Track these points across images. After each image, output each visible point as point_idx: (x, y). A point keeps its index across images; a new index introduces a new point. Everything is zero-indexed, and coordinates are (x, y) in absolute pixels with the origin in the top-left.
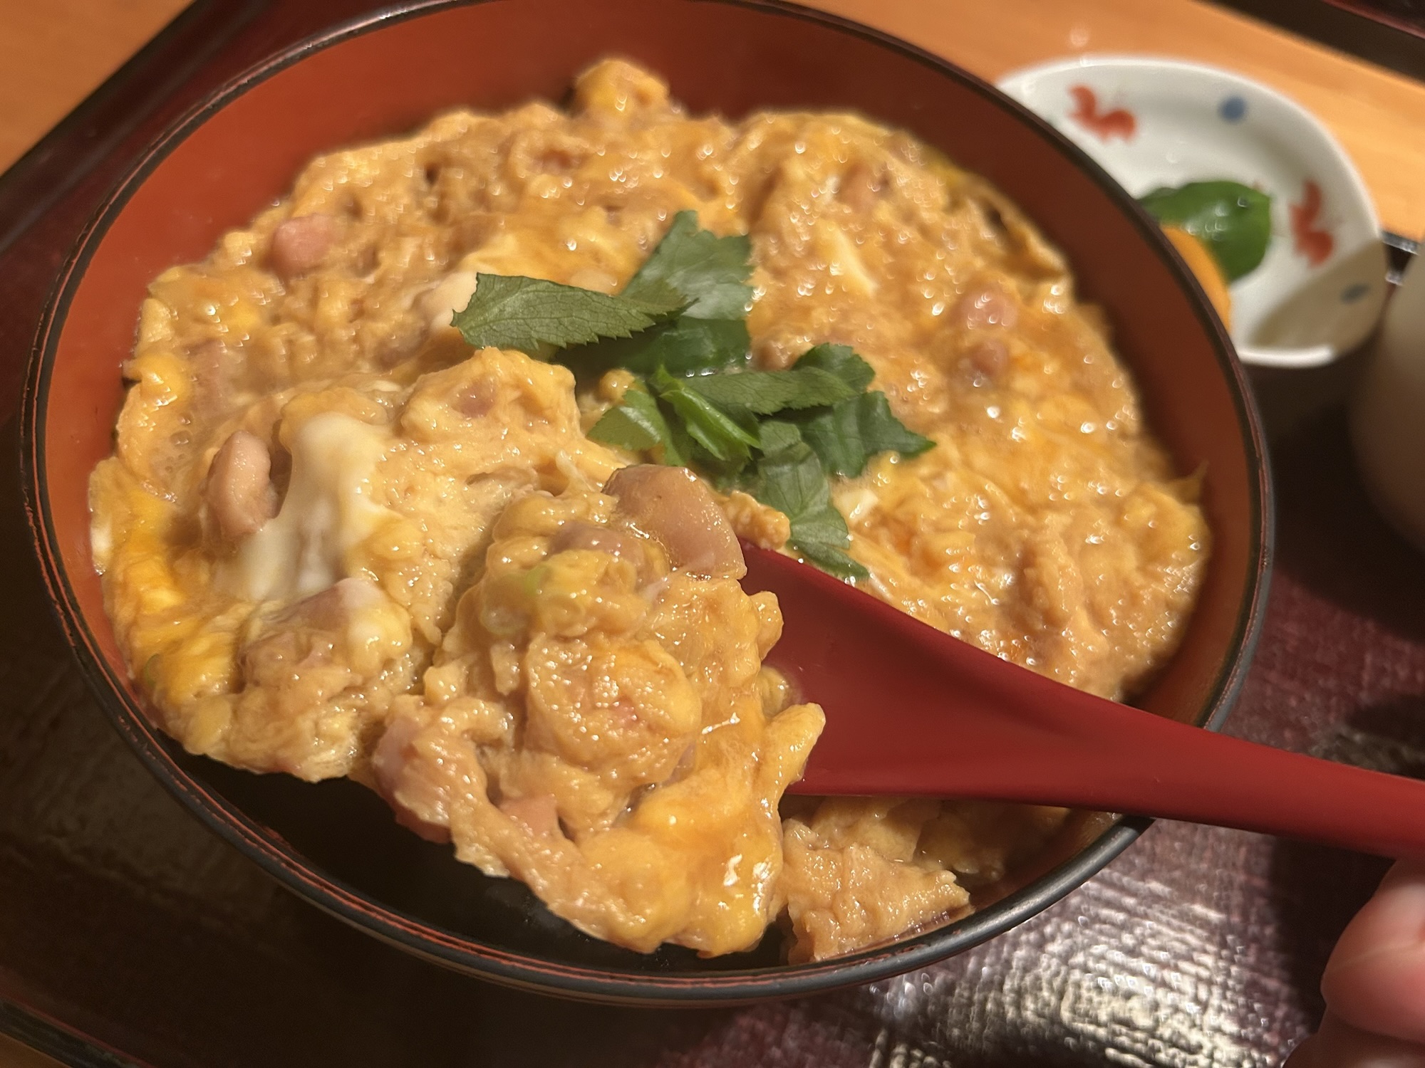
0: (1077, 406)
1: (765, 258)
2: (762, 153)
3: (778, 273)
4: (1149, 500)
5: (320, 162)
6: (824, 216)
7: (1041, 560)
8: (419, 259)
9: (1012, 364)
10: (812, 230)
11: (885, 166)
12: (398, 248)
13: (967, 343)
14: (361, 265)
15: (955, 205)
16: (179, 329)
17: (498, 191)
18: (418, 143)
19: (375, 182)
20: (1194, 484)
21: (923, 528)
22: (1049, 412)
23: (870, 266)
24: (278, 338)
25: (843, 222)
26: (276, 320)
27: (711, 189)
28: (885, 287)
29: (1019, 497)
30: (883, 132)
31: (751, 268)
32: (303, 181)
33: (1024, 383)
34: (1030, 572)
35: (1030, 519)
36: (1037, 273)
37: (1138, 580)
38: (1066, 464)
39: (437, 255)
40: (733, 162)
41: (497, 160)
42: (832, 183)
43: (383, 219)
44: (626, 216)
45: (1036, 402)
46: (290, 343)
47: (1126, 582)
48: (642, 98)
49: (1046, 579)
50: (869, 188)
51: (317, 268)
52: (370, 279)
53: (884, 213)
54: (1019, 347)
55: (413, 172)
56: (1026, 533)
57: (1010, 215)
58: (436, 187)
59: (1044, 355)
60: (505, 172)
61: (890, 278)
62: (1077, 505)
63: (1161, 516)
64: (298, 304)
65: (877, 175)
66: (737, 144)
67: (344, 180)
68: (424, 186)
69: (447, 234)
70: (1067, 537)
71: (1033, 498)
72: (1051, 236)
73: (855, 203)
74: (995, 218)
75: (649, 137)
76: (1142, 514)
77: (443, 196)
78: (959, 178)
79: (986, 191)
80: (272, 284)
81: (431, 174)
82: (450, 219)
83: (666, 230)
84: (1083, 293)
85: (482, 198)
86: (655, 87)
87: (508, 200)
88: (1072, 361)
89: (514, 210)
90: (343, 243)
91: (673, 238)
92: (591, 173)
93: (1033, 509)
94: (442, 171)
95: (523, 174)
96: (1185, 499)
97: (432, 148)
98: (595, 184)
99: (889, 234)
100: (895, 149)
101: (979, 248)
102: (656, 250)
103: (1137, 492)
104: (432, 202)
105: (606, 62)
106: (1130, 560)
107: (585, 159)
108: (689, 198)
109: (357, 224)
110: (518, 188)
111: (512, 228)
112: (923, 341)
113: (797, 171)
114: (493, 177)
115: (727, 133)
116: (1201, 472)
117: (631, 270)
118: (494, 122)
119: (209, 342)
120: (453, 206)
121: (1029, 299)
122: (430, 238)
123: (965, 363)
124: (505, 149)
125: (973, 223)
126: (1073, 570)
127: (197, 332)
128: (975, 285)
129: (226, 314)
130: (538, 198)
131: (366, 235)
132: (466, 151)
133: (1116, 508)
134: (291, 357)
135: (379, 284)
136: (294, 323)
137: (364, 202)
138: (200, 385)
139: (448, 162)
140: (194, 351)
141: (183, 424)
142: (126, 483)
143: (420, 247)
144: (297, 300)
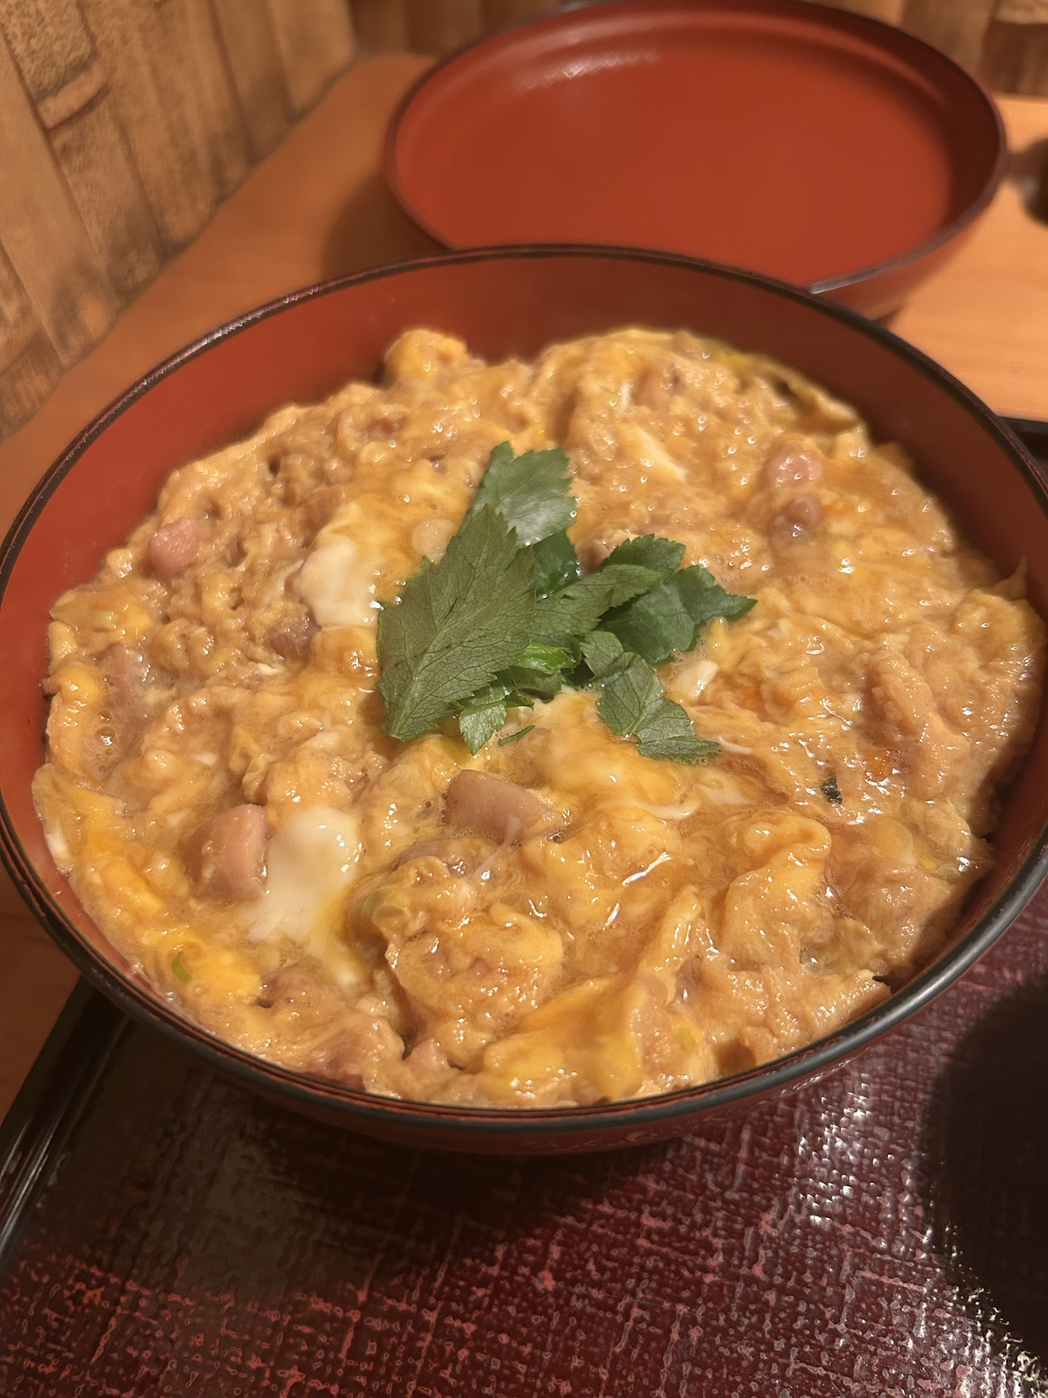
0: (894, 537)
1: (580, 470)
2: (559, 379)
3: (595, 480)
4: (978, 604)
5: (176, 475)
6: (625, 420)
7: (885, 677)
8: (280, 540)
9: (825, 512)
10: (616, 435)
11: (672, 365)
12: (259, 536)
13: (779, 502)
14: (229, 556)
15: (744, 386)
16: (83, 643)
17: (334, 465)
18: (257, 441)
19: (226, 483)
20: (1017, 582)
21: (768, 674)
22: (869, 546)
23: (677, 456)
24: (172, 635)
25: (643, 422)
26: (166, 619)
27: (521, 422)
28: (694, 471)
29: (854, 628)
30: (664, 337)
31: (569, 480)
32: (164, 496)
33: (838, 527)
34: (877, 691)
35: (868, 644)
36: (833, 428)
37: (982, 677)
38: (893, 588)
39: (294, 535)
40: (535, 393)
41: (327, 440)
42: (625, 391)
43: (241, 513)
44: (449, 463)
45: (855, 540)
46: (184, 637)
47: (972, 681)
48: (444, 359)
49: (892, 693)
50: (661, 389)
51: (191, 565)
52: (242, 568)
53: (680, 406)
54: (828, 497)
55: (259, 467)
56: (866, 656)
57: (796, 382)
58: (280, 475)
59: (855, 498)
60: (337, 448)
61: (697, 461)
62: (912, 623)
63: (991, 617)
64: (184, 601)
65: (667, 375)
66: (534, 378)
67: (198, 488)
68: (269, 478)
69: (298, 514)
70: (908, 654)
71: (867, 626)
72: (836, 393)
73: (652, 404)
74: (783, 389)
75: (457, 389)
76: (975, 618)
77: (287, 481)
78: (743, 360)
79: (771, 367)
80: (156, 587)
81: (274, 467)
82: (298, 499)
83: (486, 466)
84: (878, 436)
85: (321, 475)
86: (455, 347)
87: (345, 472)
88: (881, 498)
89: (351, 480)
90: (210, 540)
91: (493, 471)
92: (411, 432)
93: (869, 636)
94: (283, 461)
95: (352, 446)
96: (1011, 597)
97: (270, 443)
98: (418, 440)
99: (688, 424)
100: (678, 348)
101: (774, 419)
102: (481, 485)
103: (966, 600)
104: (278, 488)
105: (406, 334)
106: (972, 662)
107: (404, 422)
108: (501, 434)
109: (218, 522)
110: (351, 460)
111: (353, 497)
112: (738, 511)
113: (592, 386)
114: (326, 455)
115: (525, 370)
116: (1022, 569)
117: (464, 508)
118: (319, 409)
119: (112, 648)
120: (298, 489)
121: (830, 451)
122: (284, 520)
123: (780, 520)
124: (333, 428)
125: (765, 399)
126: (918, 680)
127: (99, 642)
128: (777, 450)
130: (370, 464)
131: (229, 532)
132: (301, 439)
133: (950, 620)
134: (188, 650)
135: (251, 571)
136: (184, 619)
137: (221, 502)
138: (111, 684)
139: (286, 452)
140: (100, 657)
141: (103, 721)
142: (63, 784)
143: (278, 531)
144: (181, 598)
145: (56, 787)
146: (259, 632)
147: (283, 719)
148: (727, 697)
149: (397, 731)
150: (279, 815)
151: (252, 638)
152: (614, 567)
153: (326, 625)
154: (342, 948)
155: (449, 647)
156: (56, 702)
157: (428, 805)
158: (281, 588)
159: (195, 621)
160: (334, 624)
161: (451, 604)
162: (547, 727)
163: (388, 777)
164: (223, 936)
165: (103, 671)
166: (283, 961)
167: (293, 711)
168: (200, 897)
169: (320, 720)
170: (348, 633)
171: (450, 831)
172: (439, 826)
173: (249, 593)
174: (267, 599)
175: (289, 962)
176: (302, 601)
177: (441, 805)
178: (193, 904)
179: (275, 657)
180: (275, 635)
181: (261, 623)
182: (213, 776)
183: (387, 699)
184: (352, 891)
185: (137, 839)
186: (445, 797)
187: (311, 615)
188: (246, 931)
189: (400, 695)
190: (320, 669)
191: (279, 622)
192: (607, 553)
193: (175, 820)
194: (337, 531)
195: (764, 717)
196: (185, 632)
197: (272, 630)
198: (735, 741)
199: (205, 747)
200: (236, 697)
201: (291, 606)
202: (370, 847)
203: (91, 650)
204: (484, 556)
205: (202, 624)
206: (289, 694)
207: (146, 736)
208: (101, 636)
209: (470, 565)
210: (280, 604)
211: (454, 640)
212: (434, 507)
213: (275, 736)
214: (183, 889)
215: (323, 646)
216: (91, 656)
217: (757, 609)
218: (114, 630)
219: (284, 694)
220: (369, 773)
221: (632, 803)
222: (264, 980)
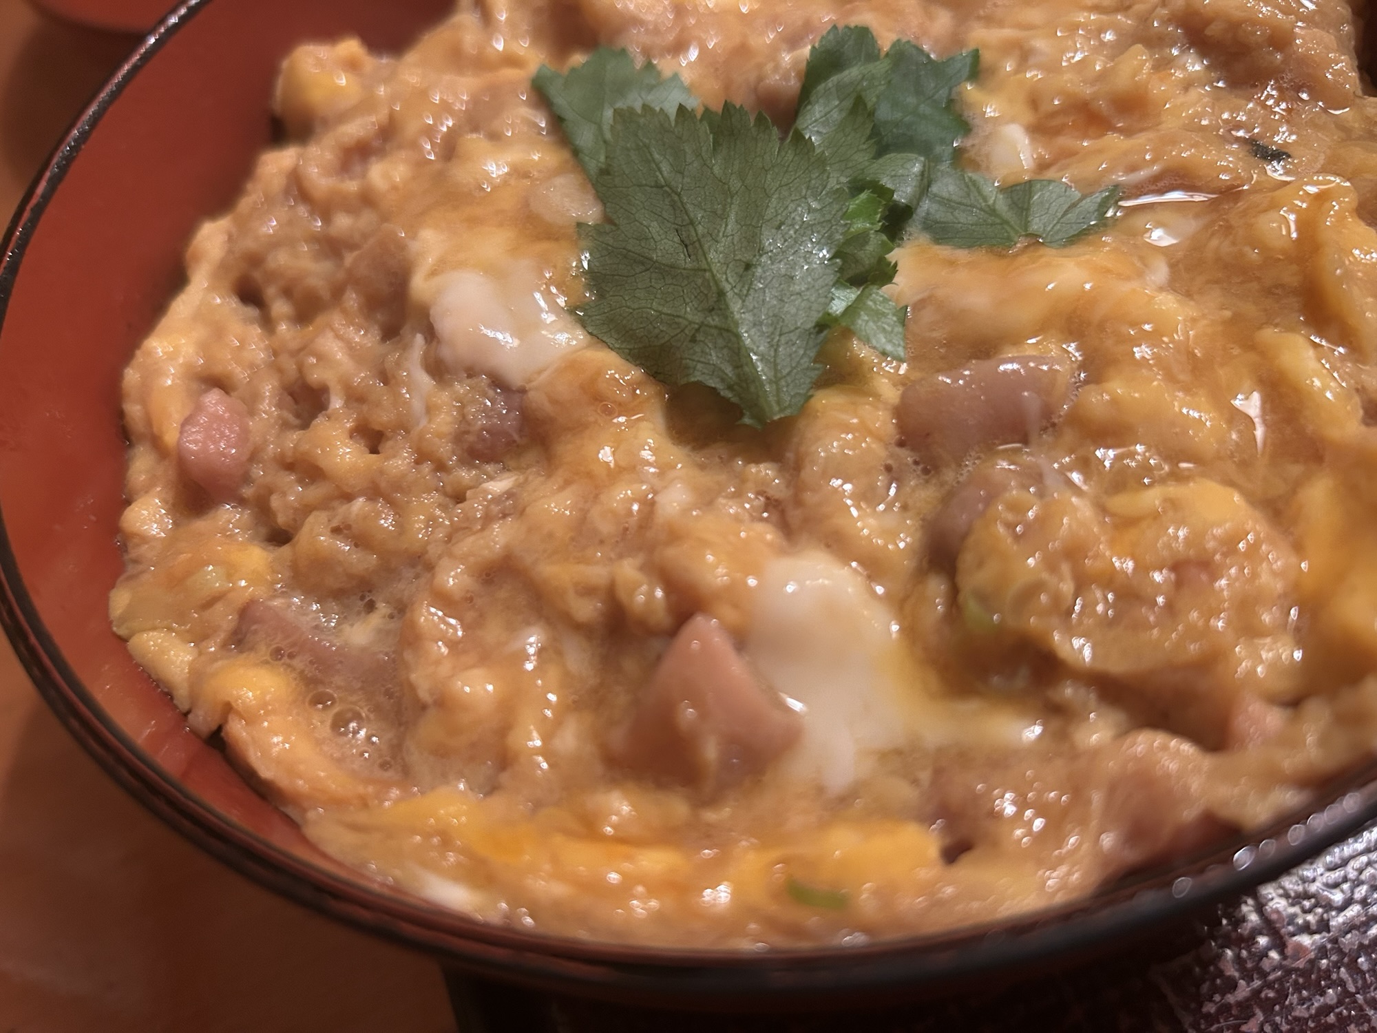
3: (679, 47)
5: (131, 376)
8: (350, 348)
12: (320, 359)
16: (199, 637)
17: (343, 222)
18: (200, 281)
19: (205, 344)
21: (1088, 91)
31: (649, 66)
32: (133, 410)
41: (302, 211)
43: (256, 364)
44: (495, 124)
48: (352, 66)
52: (337, 403)
55: (225, 304)
58: (269, 296)
60: (324, 209)
67: (174, 368)
68: (256, 312)
77: (287, 292)
80: (225, 515)
81: (250, 295)
82: (328, 293)
83: (542, 103)
85: (333, 247)
87: (367, 219)
89: (386, 218)
90: (252, 412)
92: (412, 127)
94: (257, 276)
95: (349, 190)
97: (222, 267)
98: (429, 132)
102: (558, 122)
104: (280, 307)
105: (285, 64)
107: (387, 129)
109: (239, 390)
110: (364, 201)
111: (416, 226)
114: (317, 225)
117: (566, 155)
119: (246, 613)
120: (312, 284)
122: (338, 326)
127: (225, 618)
129: (231, 572)
130: (397, 186)
134: (361, 540)
135: (355, 397)
136: (315, 513)
137: (218, 369)
138: (291, 656)
139: (255, 260)
140: (239, 640)
141: (326, 708)
142: (362, 818)
143: (338, 337)
144: (284, 494)
145: (355, 828)
146: (445, 449)
147: (595, 513)
148: (1064, 141)
149: (776, 408)
150: (736, 606)
151: (441, 467)
152: (821, 87)
153: (530, 381)
154: (972, 705)
155: (748, 266)
156: (237, 730)
157: (888, 469)
158: (424, 380)
159: (336, 503)
160: (540, 372)
161: (677, 239)
162: (925, 294)
163: (811, 471)
164: (796, 821)
165: (264, 651)
166: (915, 782)
167: (596, 497)
168: (712, 801)
169: (643, 482)
170: (571, 365)
171: (949, 475)
172: (927, 481)
173: (383, 417)
174: (418, 406)
175: (925, 776)
176: (471, 372)
177: (907, 456)
178: (710, 816)
179: (489, 468)
180: (471, 438)
181: (440, 436)
182: (559, 653)
183: (719, 386)
184: (910, 632)
185: (538, 805)
186: (901, 444)
187: (498, 382)
188: (820, 790)
189: (737, 366)
190: (579, 428)
191: (463, 417)
192: (794, 84)
193: (569, 739)
194: (433, 273)
195: (1128, 132)
196: (335, 523)
197: (458, 438)
198: (1132, 169)
199: (513, 628)
200: (500, 536)
201: (461, 388)
202: (874, 567)
203: (221, 636)
204: (665, 168)
205: (348, 498)
206: (567, 483)
207: (413, 677)
208: (219, 607)
209: (658, 186)
210: (444, 397)
211: (747, 257)
212: (526, 175)
213: (602, 542)
214: (677, 807)
215: (554, 402)
216: (224, 646)
217: (987, 57)
218: (232, 589)
219: (561, 489)
220: (771, 493)
221: (1125, 287)
222: (927, 819)
